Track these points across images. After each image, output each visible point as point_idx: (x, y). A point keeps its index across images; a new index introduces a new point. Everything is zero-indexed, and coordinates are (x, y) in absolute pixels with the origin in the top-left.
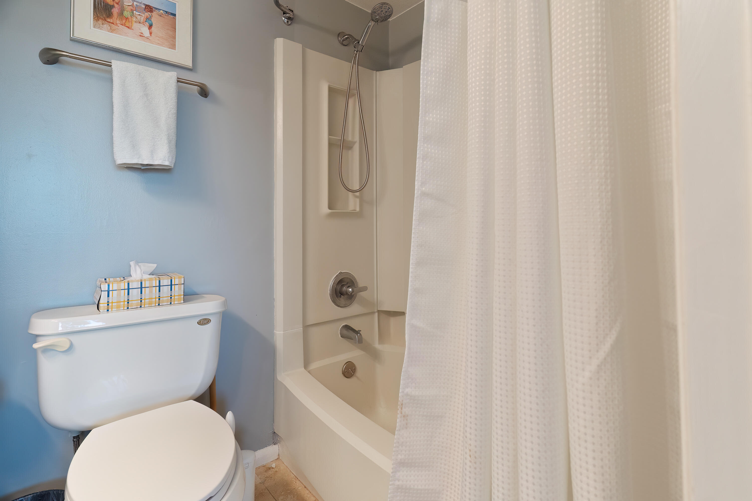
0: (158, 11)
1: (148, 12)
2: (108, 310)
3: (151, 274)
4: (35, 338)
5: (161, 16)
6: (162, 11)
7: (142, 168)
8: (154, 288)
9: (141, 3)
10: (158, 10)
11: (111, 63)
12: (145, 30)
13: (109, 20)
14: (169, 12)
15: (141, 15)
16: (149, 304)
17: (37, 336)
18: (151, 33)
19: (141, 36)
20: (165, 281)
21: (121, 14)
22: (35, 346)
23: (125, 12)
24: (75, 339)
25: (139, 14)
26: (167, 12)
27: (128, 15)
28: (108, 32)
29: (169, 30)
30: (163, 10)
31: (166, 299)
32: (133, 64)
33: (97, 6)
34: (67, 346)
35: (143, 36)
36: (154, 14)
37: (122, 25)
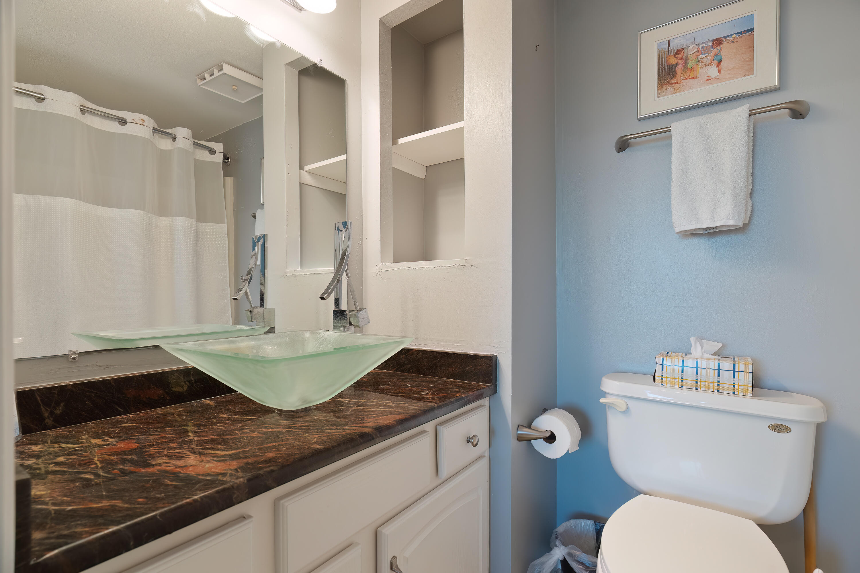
0: (729, 39)
1: (717, 46)
2: (662, 385)
3: (714, 354)
4: (604, 394)
5: (733, 42)
6: (734, 36)
7: (704, 233)
8: (712, 371)
9: (707, 42)
10: (730, 37)
11: (670, 127)
12: (713, 71)
13: (673, 82)
14: (744, 31)
15: (708, 56)
16: (706, 388)
17: (606, 393)
18: (719, 71)
19: (709, 79)
20: (727, 365)
21: (685, 67)
22: (602, 400)
23: (690, 62)
24: (632, 404)
25: (706, 55)
26: (740, 33)
27: (693, 64)
28: (672, 95)
29: (745, 53)
30: (735, 34)
31: (727, 386)
32: (694, 118)
33: (661, 74)
34: (624, 408)
35: (710, 79)
36: (725, 45)
37: (687, 79)
